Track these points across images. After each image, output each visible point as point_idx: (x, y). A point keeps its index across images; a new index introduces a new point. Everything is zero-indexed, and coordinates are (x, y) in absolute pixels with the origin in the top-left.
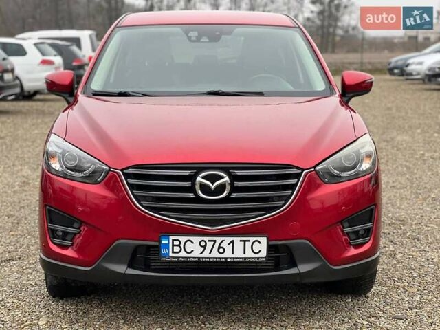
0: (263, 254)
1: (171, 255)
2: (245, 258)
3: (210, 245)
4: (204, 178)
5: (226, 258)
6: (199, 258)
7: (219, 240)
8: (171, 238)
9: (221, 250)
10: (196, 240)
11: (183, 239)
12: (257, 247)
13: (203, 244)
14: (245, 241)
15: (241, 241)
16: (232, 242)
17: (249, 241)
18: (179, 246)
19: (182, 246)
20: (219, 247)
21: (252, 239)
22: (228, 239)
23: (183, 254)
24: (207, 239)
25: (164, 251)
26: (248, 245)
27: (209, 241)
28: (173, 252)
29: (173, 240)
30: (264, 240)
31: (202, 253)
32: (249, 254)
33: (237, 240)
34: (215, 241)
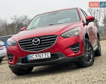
0: (50, 56)
1: (30, 59)
3: (38, 56)
4: (34, 40)
5: (42, 58)
6: (36, 59)
8: (29, 55)
9: (40, 57)
10: (34, 55)
11: (32, 55)
12: (48, 55)
13: (36, 56)
14: (45, 54)
16: (42, 54)
18: (31, 57)
21: (47, 53)
23: (32, 59)
24: (37, 54)
25: (28, 58)
30: (49, 53)
32: (47, 57)
34: (38, 55)
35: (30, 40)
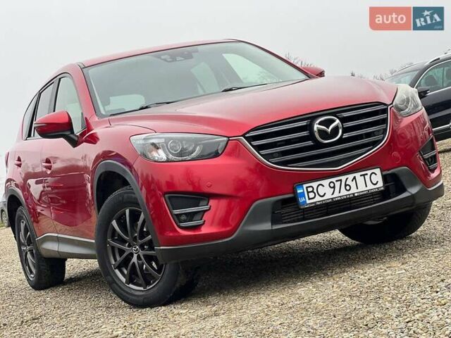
0: (381, 184)
1: (308, 202)
2: (368, 190)
3: (338, 184)
4: (320, 124)
5: (354, 194)
6: (332, 199)
7: (343, 178)
8: (305, 186)
9: (348, 188)
10: (326, 182)
11: (315, 184)
12: (374, 179)
13: (332, 185)
14: (364, 175)
15: (361, 175)
16: (355, 178)
17: (367, 174)
18: (313, 191)
19: (315, 191)
20: (346, 185)
21: (369, 172)
22: (351, 176)
23: (318, 199)
24: (334, 180)
25: (301, 200)
26: (367, 177)
27: (337, 181)
28: (309, 199)
29: (307, 188)
30: (378, 171)
31: (333, 194)
32: (370, 187)
33: (357, 175)
34: (341, 180)
35: (304, 123)
